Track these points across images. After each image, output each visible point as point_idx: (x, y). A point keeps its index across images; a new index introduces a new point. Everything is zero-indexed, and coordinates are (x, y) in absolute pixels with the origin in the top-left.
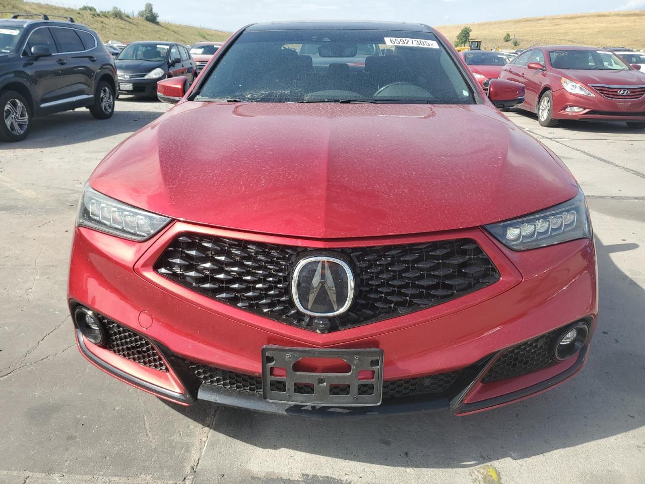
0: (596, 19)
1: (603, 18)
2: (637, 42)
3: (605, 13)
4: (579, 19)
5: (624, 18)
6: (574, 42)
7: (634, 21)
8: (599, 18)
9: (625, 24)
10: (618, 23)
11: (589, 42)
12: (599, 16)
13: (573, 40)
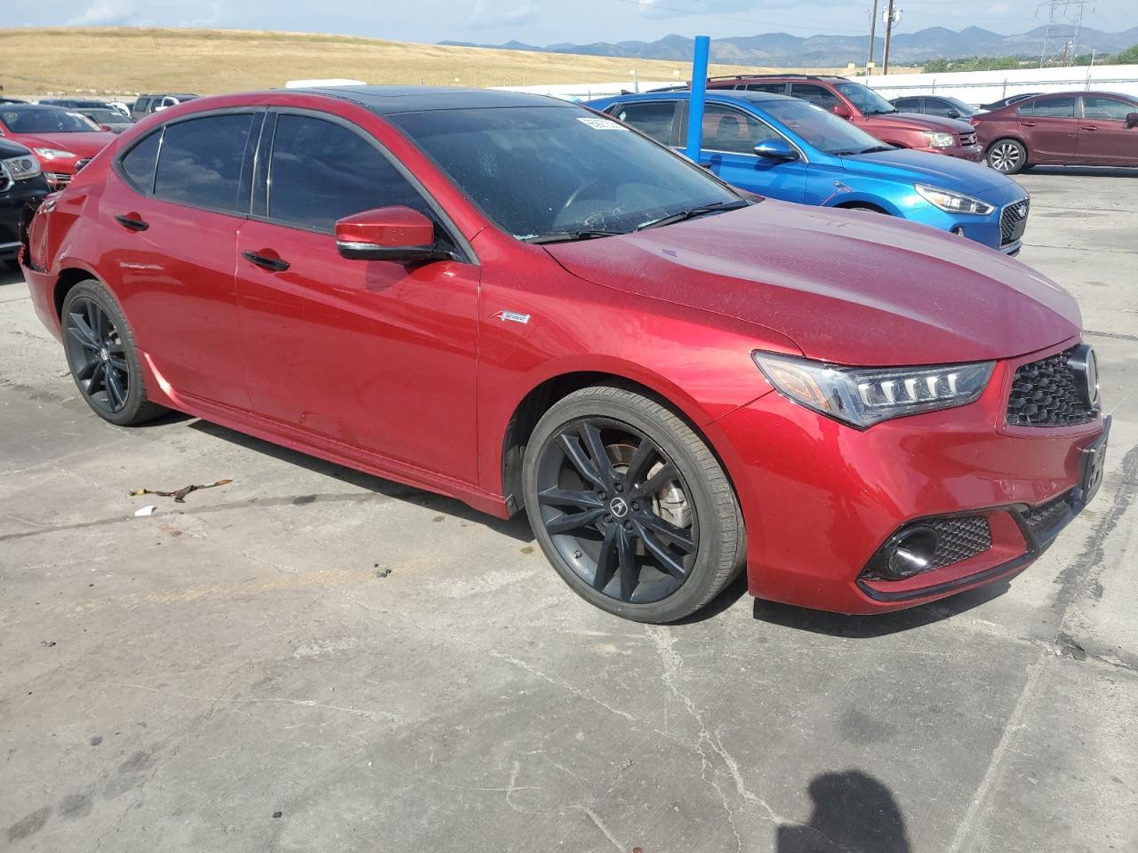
0: (48, 39)
1: (60, 38)
2: (136, 81)
3: (60, 30)
4: (15, 37)
5: (97, 39)
6: (25, 79)
7: (116, 45)
8: (53, 37)
9: (102, 49)
10: (89, 47)
11: (53, 80)
12: (52, 33)
13: (23, 76)
